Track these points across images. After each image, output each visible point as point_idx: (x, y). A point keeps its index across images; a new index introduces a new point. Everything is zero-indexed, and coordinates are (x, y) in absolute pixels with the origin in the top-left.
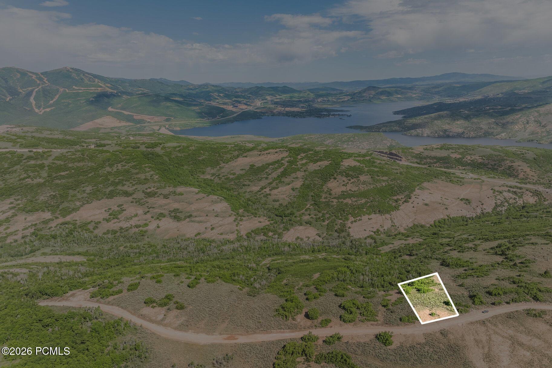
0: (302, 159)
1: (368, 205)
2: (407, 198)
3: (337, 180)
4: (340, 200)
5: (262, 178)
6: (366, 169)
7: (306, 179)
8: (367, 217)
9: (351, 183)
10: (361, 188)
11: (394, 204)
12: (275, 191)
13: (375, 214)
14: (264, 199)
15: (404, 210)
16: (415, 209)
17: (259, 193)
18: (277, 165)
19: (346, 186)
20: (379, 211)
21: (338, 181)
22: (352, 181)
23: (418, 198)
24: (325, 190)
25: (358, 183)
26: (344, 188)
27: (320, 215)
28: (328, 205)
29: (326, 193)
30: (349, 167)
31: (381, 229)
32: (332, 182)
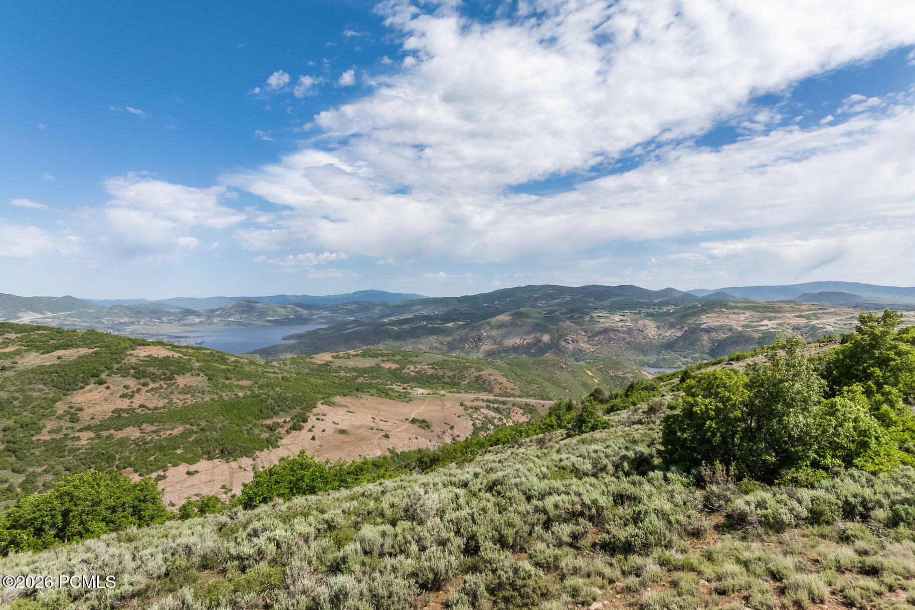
1: (191, 439)
2: (298, 421)
3: (106, 385)
4: (104, 434)
6: (197, 364)
8: (183, 468)
9: (147, 391)
10: (175, 400)
11: (265, 435)
13: (210, 458)
15: (289, 447)
16: (317, 442)
19: (132, 397)
20: (222, 452)
21: (108, 388)
22: (152, 385)
23: (322, 420)
24: (60, 412)
25: (169, 390)
26: (124, 404)
28: (57, 448)
29: (59, 418)
30: (148, 359)
31: (223, 497)
32: (90, 391)
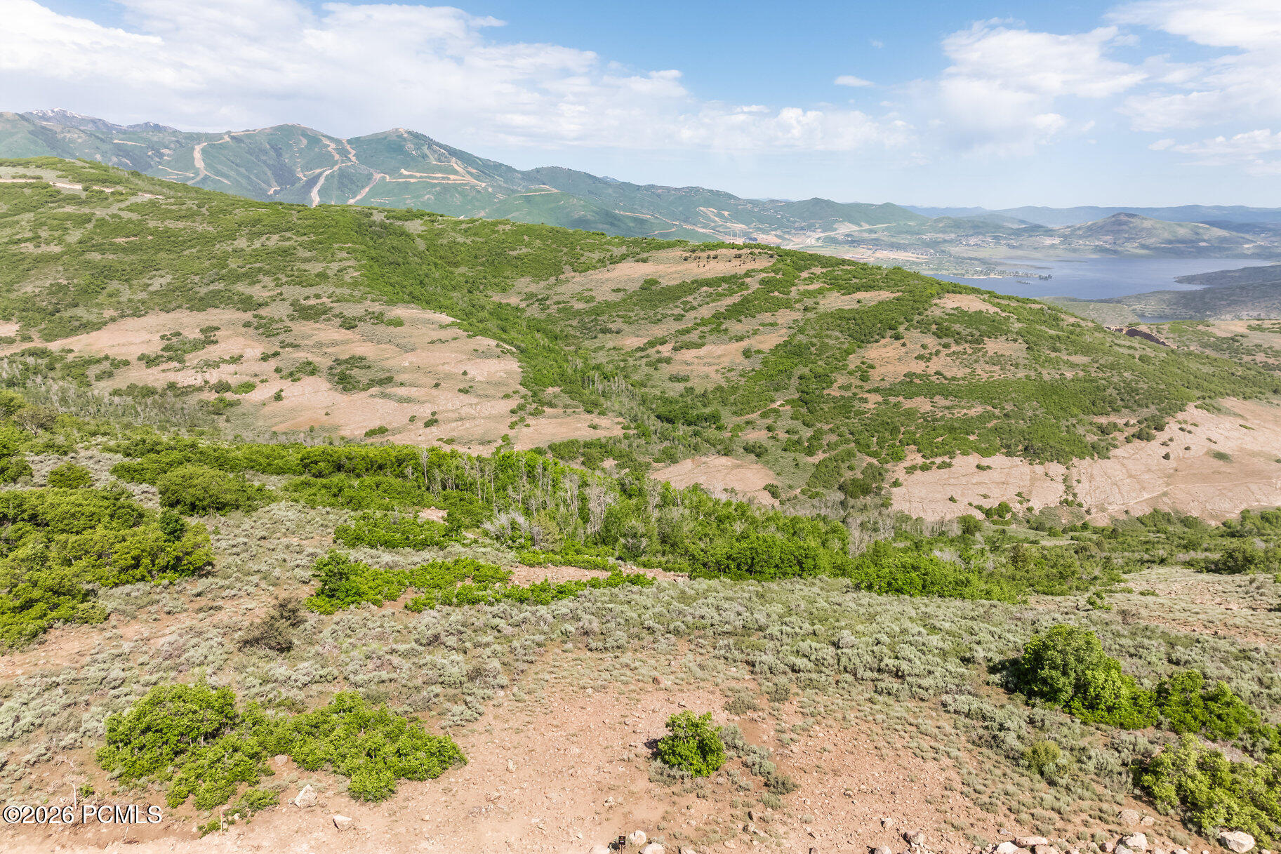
0: (811, 280)
1: (989, 425)
2: (1148, 427)
3: (902, 341)
4: (892, 400)
5: (665, 316)
6: (1018, 326)
7: (801, 331)
8: (974, 459)
9: (947, 355)
10: (979, 371)
11: (1091, 438)
12: (689, 355)
13: (1008, 454)
14: (646, 370)
15: (1125, 461)
16: (1172, 463)
17: (639, 354)
18: (725, 286)
19: (929, 360)
20: (1026, 449)
21: (904, 345)
22: (954, 348)
23: (1190, 432)
24: (852, 367)
25: (974, 357)
26: (918, 367)
27: (807, 433)
28: (844, 407)
29: (851, 373)
30: (956, 312)
31: (1016, 507)
32: (885, 346)
